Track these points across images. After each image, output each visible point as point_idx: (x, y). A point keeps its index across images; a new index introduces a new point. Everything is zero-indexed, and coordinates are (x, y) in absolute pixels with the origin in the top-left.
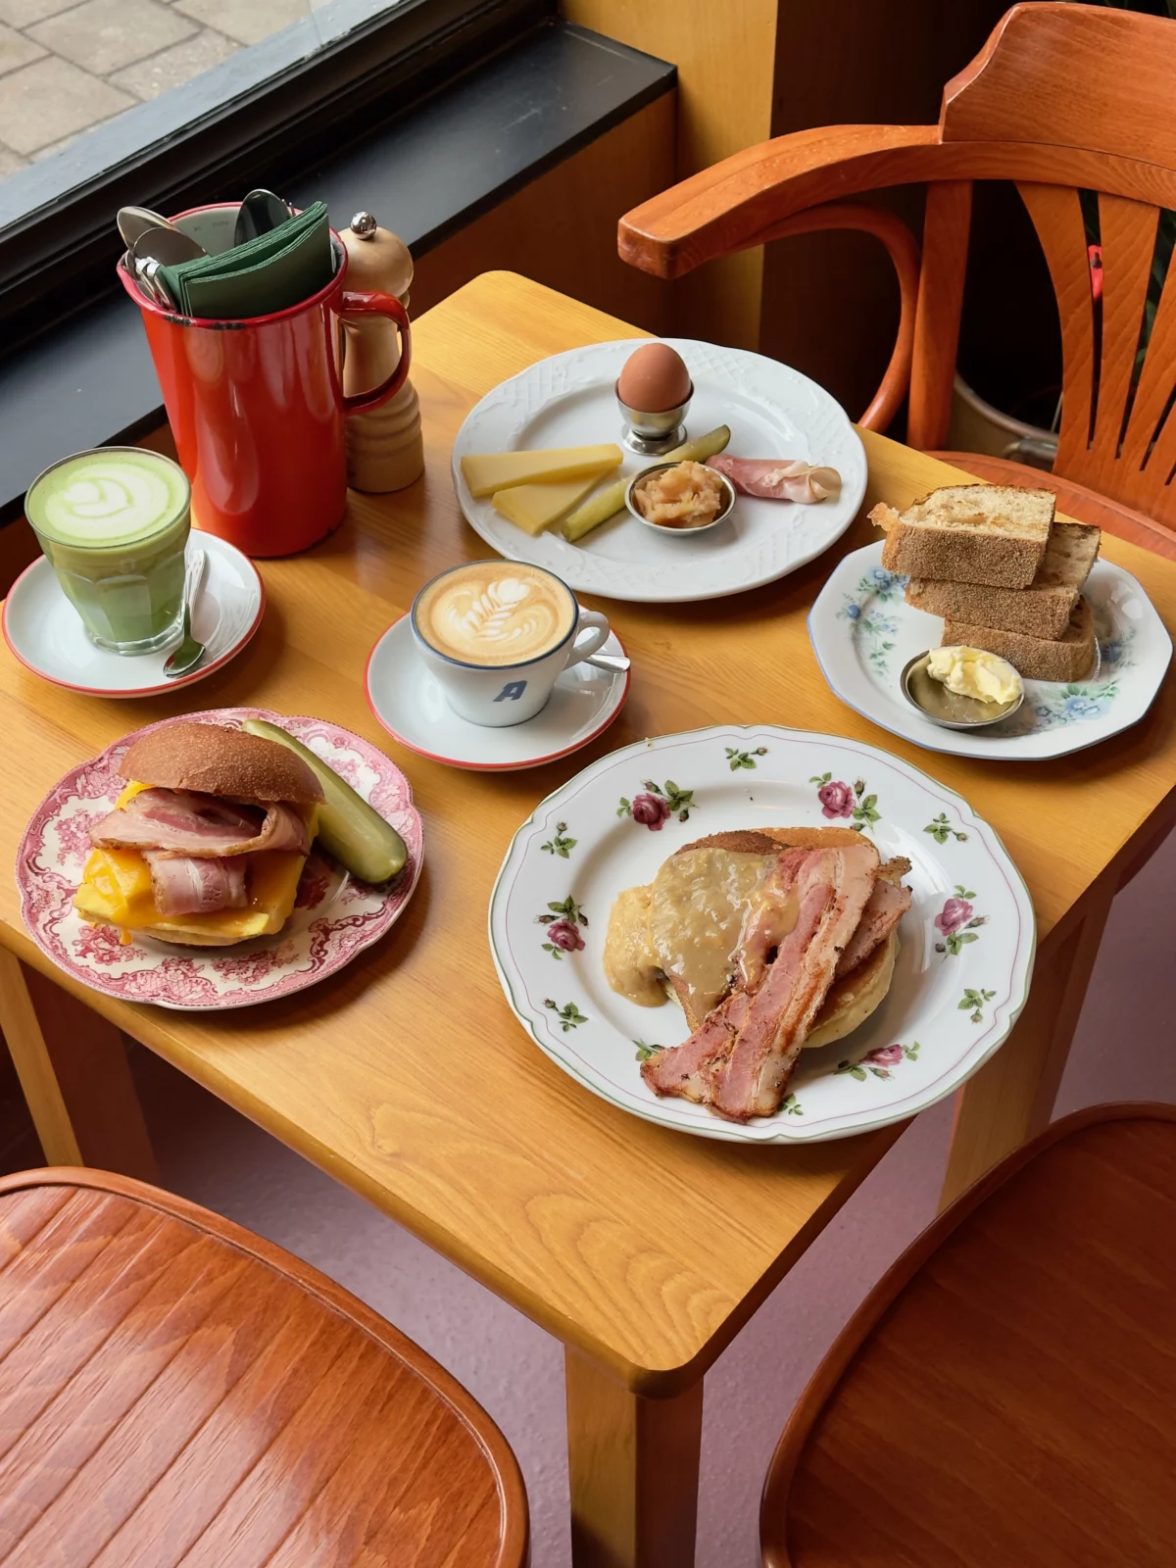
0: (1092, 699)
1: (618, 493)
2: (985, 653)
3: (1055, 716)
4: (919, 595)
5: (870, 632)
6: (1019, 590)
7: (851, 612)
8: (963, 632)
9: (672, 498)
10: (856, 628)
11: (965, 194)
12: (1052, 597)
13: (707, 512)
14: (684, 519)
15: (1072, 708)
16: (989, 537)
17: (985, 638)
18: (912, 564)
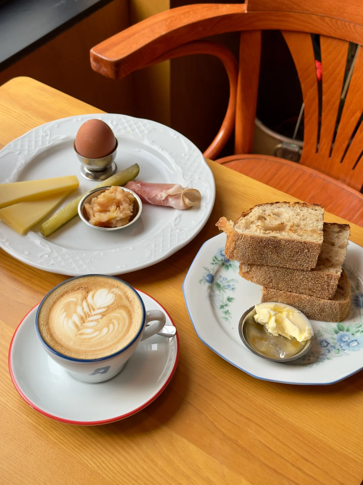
0: (353, 334)
1: (74, 206)
2: (288, 307)
3: (332, 346)
4: (247, 272)
5: (220, 291)
6: (307, 271)
7: (208, 279)
8: (274, 294)
9: (104, 209)
10: (211, 289)
11: (258, 37)
12: (327, 275)
13: (124, 217)
14: (111, 222)
15: (342, 340)
16: (289, 241)
17: (287, 298)
18: (243, 256)
